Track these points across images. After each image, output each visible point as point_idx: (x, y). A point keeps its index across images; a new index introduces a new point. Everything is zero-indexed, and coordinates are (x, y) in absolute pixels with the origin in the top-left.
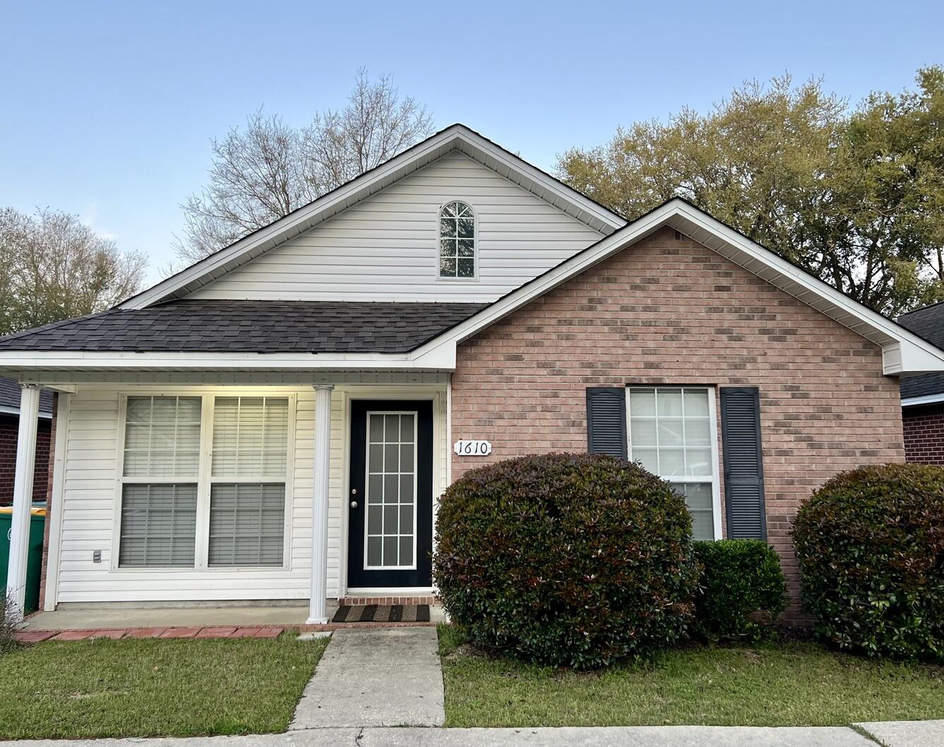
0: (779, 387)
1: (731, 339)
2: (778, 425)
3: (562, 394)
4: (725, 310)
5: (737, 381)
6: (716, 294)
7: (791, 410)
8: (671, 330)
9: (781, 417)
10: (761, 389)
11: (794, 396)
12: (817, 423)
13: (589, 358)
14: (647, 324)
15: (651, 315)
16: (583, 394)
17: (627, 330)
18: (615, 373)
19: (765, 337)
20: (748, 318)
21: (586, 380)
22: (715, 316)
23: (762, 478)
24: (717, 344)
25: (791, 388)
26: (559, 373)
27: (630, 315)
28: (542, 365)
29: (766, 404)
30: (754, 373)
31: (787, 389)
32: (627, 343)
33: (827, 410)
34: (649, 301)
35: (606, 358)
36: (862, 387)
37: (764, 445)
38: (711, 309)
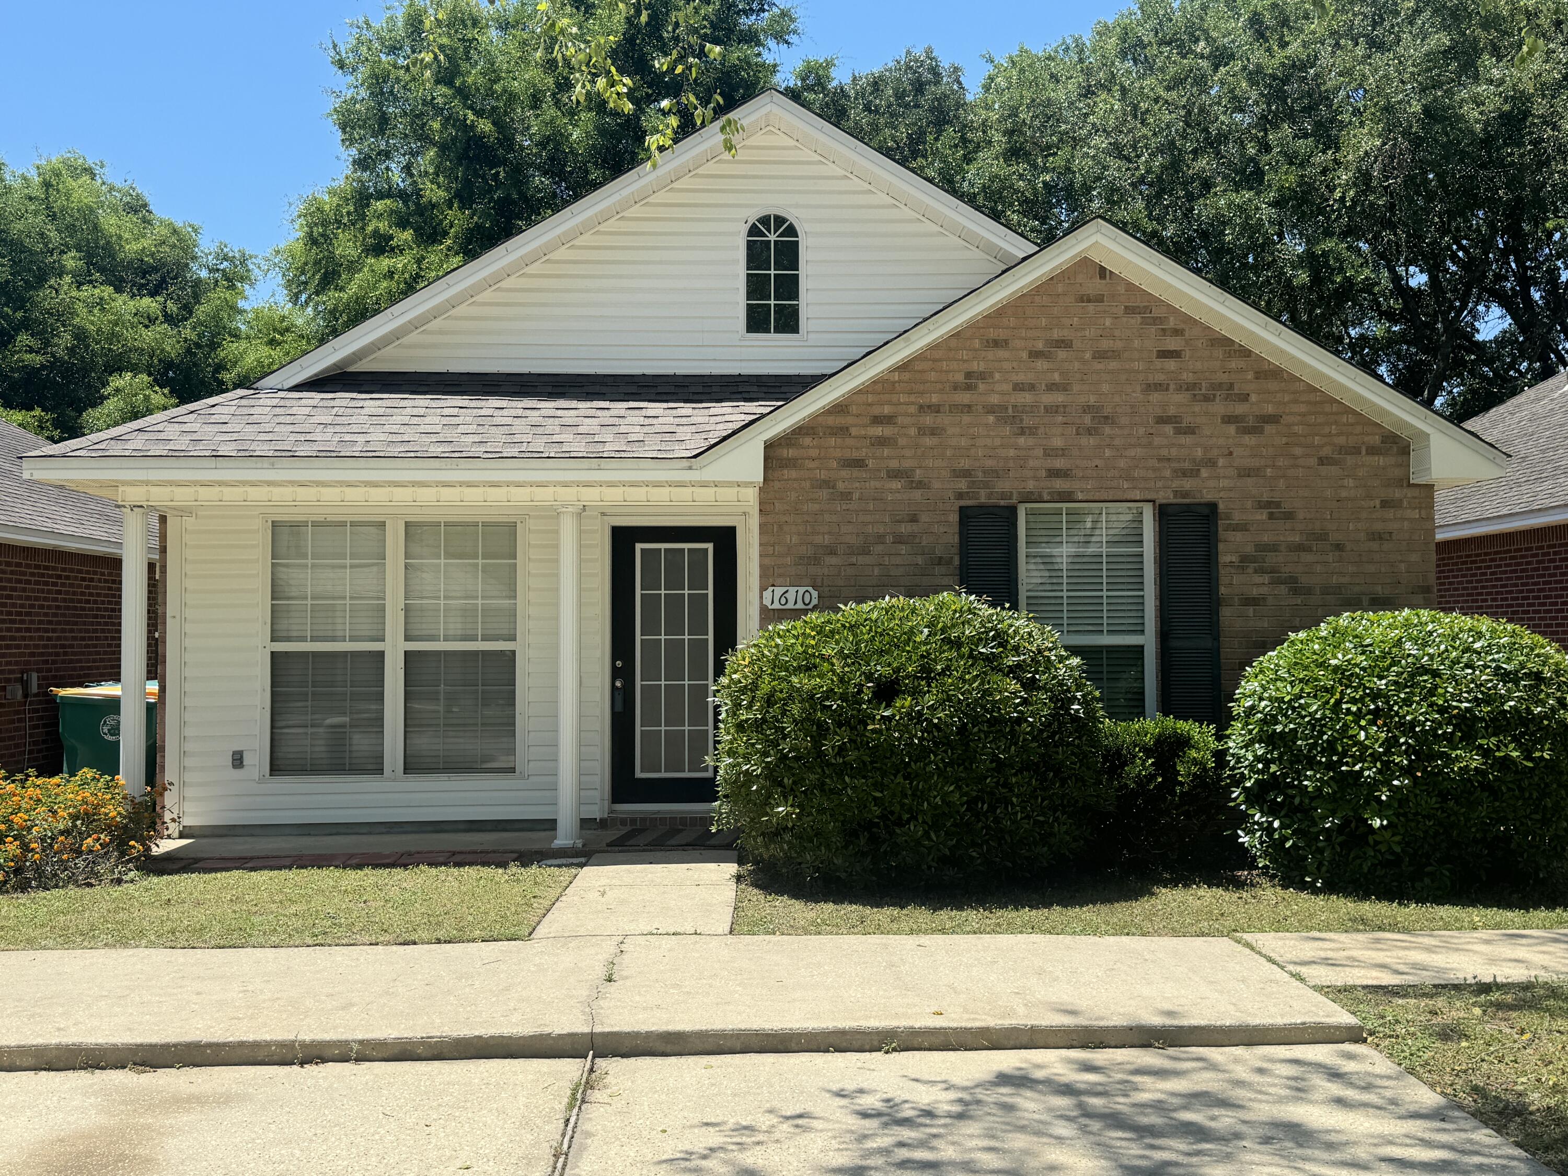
0: (1249, 504)
1: (1179, 431)
2: (1244, 559)
3: (924, 518)
4: (1172, 387)
5: (1186, 494)
6: (1158, 363)
7: (1266, 538)
8: (1087, 419)
9: (1249, 549)
10: (1221, 506)
11: (1271, 516)
12: (1307, 557)
13: (965, 464)
14: (1052, 410)
15: (1058, 398)
16: (954, 518)
17: (1022, 420)
18: (1003, 486)
19: (1232, 429)
20: (1207, 399)
21: (960, 496)
22: (1155, 397)
23: (1217, 638)
24: (1157, 441)
25: (1269, 504)
26: (920, 485)
27: (1026, 398)
28: (894, 474)
29: (1229, 528)
30: (1211, 483)
31: (1262, 505)
32: (1021, 441)
33: (1322, 537)
34: (1056, 377)
35: (989, 463)
36: (1378, 502)
37: (1222, 590)
38: (1149, 385)
